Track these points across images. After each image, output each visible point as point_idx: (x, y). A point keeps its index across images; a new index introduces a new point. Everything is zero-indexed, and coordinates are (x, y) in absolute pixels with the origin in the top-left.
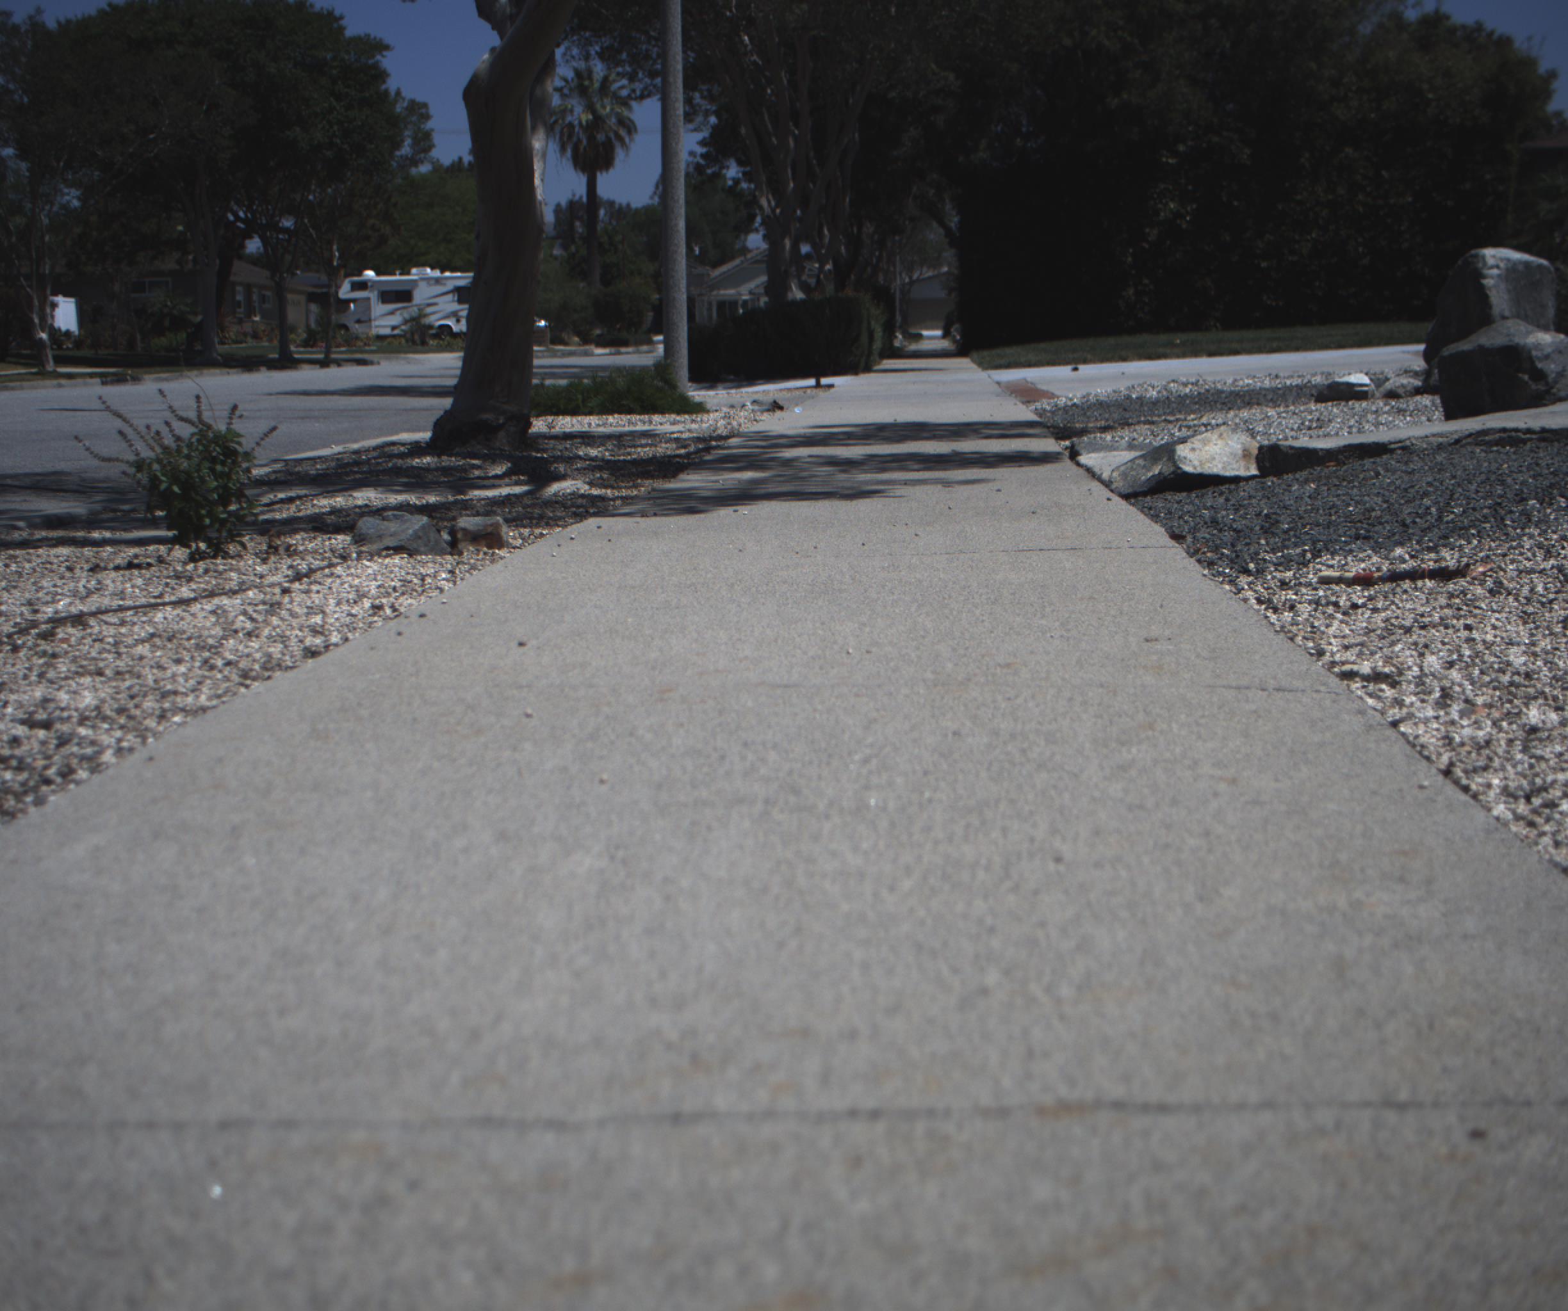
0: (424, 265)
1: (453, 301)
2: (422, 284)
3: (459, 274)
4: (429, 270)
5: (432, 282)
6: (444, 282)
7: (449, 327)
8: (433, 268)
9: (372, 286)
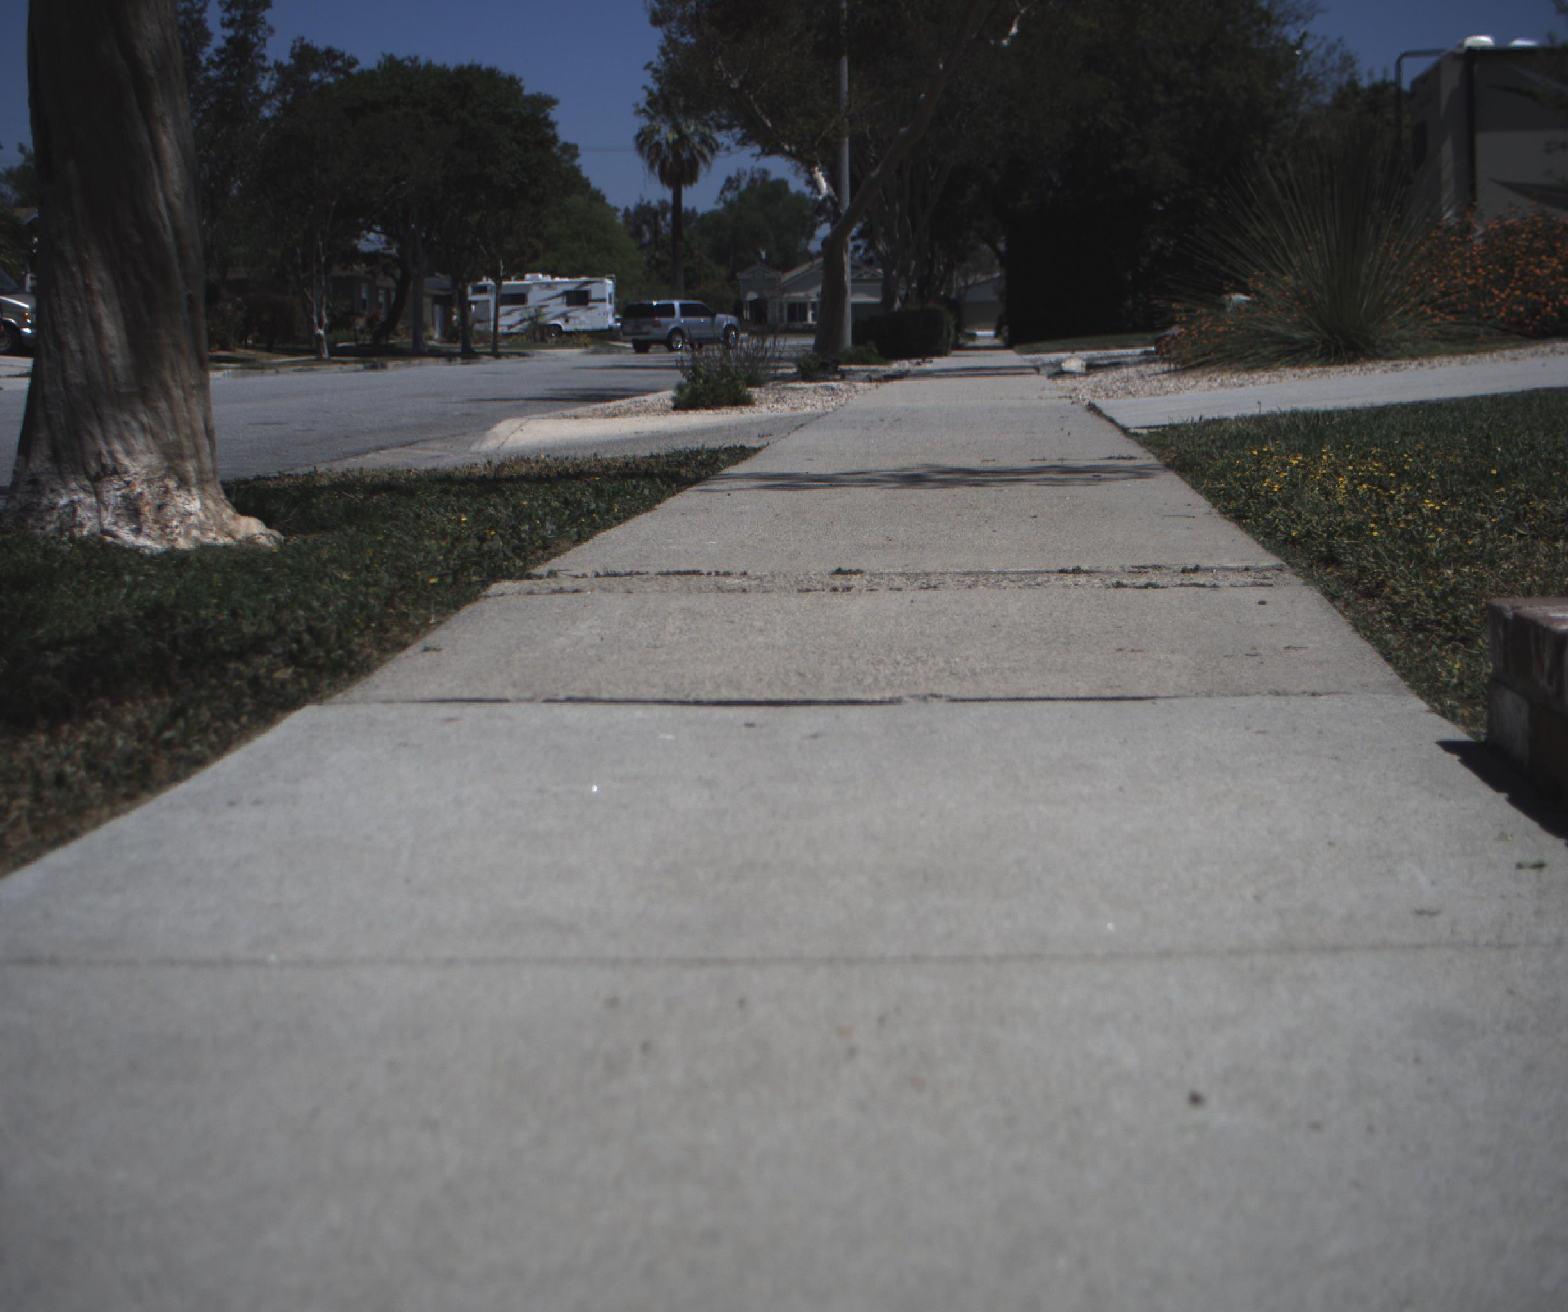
1: (563, 303)
2: (535, 289)
3: (566, 280)
4: (540, 276)
5: (544, 286)
6: (554, 286)
7: (559, 327)
8: (544, 275)
9: (491, 290)
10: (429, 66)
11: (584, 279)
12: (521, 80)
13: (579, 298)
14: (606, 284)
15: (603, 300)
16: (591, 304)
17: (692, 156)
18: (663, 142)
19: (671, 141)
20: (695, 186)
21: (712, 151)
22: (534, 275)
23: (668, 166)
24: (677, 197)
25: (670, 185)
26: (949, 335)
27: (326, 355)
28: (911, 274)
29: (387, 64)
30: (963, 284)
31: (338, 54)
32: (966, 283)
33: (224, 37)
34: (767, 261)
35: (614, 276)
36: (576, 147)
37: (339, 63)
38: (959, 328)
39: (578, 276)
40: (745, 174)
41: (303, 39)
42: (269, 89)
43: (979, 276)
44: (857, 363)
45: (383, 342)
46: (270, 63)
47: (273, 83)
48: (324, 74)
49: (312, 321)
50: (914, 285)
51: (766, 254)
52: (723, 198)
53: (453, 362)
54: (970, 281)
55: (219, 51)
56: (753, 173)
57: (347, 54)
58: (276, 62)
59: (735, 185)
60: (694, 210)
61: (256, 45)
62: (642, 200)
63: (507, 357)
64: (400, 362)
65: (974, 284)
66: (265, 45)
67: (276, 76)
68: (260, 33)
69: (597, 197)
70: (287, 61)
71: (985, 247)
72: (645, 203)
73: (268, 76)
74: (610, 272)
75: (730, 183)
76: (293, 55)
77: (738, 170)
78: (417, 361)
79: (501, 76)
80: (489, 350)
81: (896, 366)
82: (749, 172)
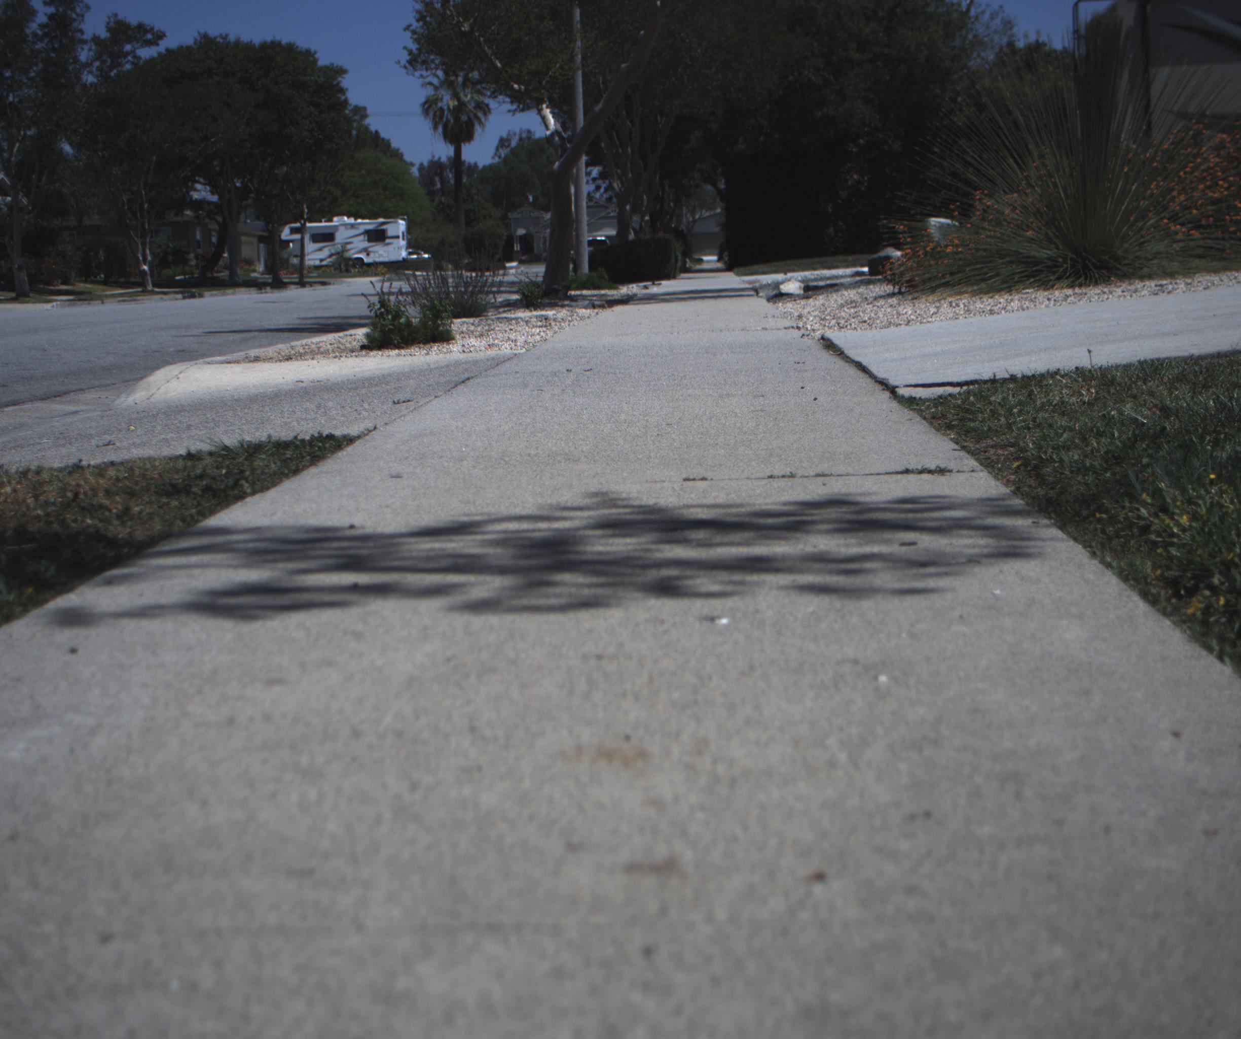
0: (342, 214)
1: (364, 241)
2: (342, 229)
3: (367, 221)
4: (346, 218)
5: (349, 226)
6: (357, 226)
7: (361, 259)
8: (349, 217)
10: (238, 43)
11: (381, 220)
12: (315, 53)
13: (378, 236)
14: (399, 224)
15: (398, 237)
16: (387, 241)
17: (469, 117)
18: (445, 108)
19: (451, 108)
20: (472, 143)
21: (485, 114)
22: (340, 217)
23: (450, 126)
24: (458, 152)
25: (451, 142)
26: (676, 261)
27: (150, 287)
28: (644, 209)
29: (202, 41)
30: (691, 219)
31: (149, 28)
32: (694, 217)
33: (46, 14)
34: (534, 204)
35: (406, 217)
36: (365, 109)
37: (149, 36)
38: (687, 254)
39: (376, 218)
40: (515, 134)
41: (116, 15)
42: (87, 59)
43: (704, 211)
44: (588, 289)
45: (209, 275)
46: (87, 36)
47: (91, 53)
48: (136, 46)
49: (138, 258)
50: (647, 218)
51: (534, 197)
52: (498, 154)
53: (263, 291)
54: (697, 216)
55: (42, 26)
56: (520, 134)
57: (156, 28)
58: (94, 35)
59: (506, 144)
60: (476, 164)
61: (75, 20)
62: (433, 156)
63: (311, 286)
64: (215, 292)
65: (699, 219)
66: (83, 20)
67: (94, 47)
68: (78, 10)
69: (397, 155)
70: (104, 34)
71: (709, 187)
72: (436, 158)
73: (86, 47)
74: (403, 214)
75: (503, 142)
76: (109, 29)
77: (509, 131)
78: (230, 291)
79: (298, 49)
80: (297, 280)
81: (624, 290)
82: (518, 132)
